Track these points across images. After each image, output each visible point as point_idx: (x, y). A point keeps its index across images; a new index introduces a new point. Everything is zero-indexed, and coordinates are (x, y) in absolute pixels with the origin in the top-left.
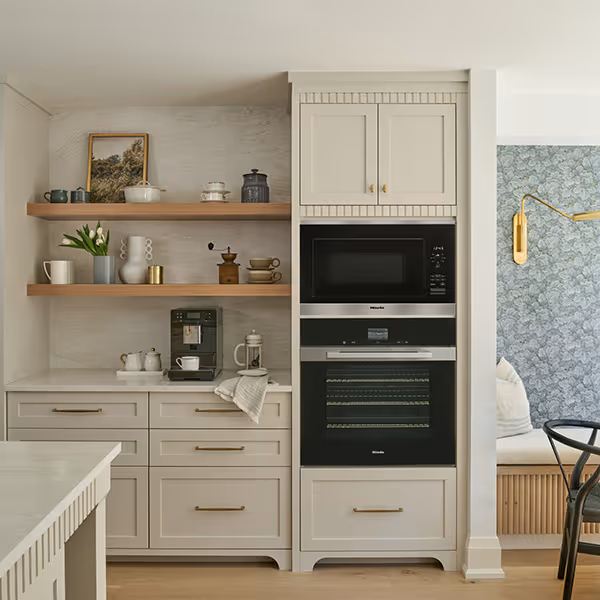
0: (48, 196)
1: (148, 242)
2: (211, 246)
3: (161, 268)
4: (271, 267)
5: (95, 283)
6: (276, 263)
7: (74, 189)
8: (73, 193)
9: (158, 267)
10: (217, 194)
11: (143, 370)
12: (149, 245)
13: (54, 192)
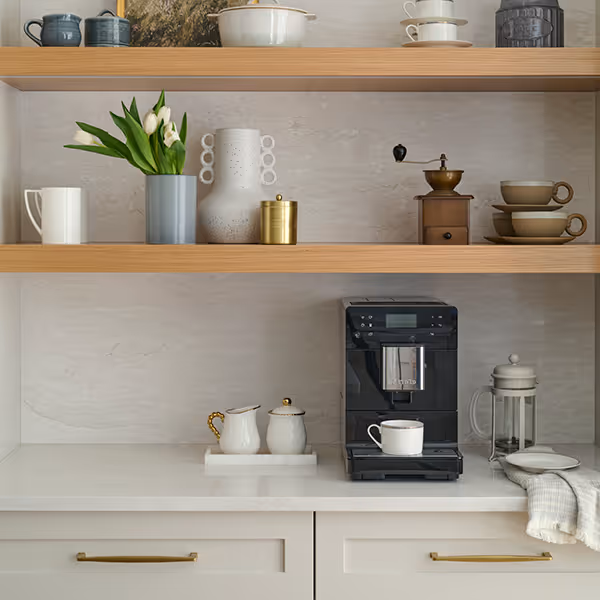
0: (36, 30)
1: (268, 143)
2: (399, 153)
3: (294, 205)
4: (552, 203)
5: (149, 241)
6: (562, 194)
7: (94, 15)
8: (90, 23)
9: (288, 204)
10: (445, 26)
11: (264, 450)
12: (269, 151)
13: (48, 22)
